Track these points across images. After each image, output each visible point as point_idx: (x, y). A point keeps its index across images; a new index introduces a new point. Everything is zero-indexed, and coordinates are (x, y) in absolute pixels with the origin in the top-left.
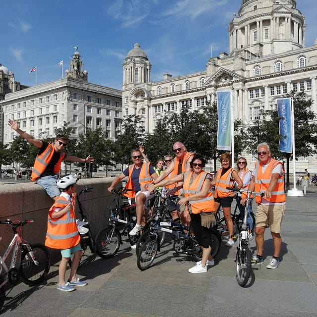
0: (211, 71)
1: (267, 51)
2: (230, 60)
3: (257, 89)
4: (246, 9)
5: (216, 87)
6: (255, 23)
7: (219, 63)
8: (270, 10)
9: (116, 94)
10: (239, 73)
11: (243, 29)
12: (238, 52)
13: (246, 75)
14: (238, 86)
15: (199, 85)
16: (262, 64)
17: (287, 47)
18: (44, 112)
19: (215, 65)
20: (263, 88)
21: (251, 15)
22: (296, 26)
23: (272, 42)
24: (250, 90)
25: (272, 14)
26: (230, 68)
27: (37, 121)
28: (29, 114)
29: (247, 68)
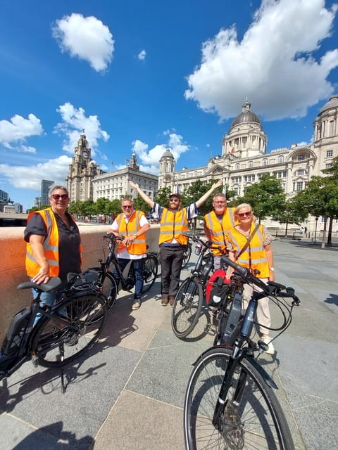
0: (210, 166)
1: (244, 155)
2: (222, 160)
3: (237, 178)
4: (233, 130)
5: (213, 176)
6: (238, 139)
7: (215, 161)
8: (247, 131)
9: (155, 178)
10: (227, 168)
11: (230, 142)
12: (227, 156)
13: (231, 169)
14: (226, 175)
15: (203, 174)
16: (241, 163)
17: (256, 153)
18: (115, 187)
19: (213, 163)
20: (240, 178)
21: (235, 134)
22: (262, 142)
23: (247, 151)
24: (233, 178)
25: (248, 133)
26: (222, 165)
27: (111, 191)
28: (107, 188)
29: (232, 165)
